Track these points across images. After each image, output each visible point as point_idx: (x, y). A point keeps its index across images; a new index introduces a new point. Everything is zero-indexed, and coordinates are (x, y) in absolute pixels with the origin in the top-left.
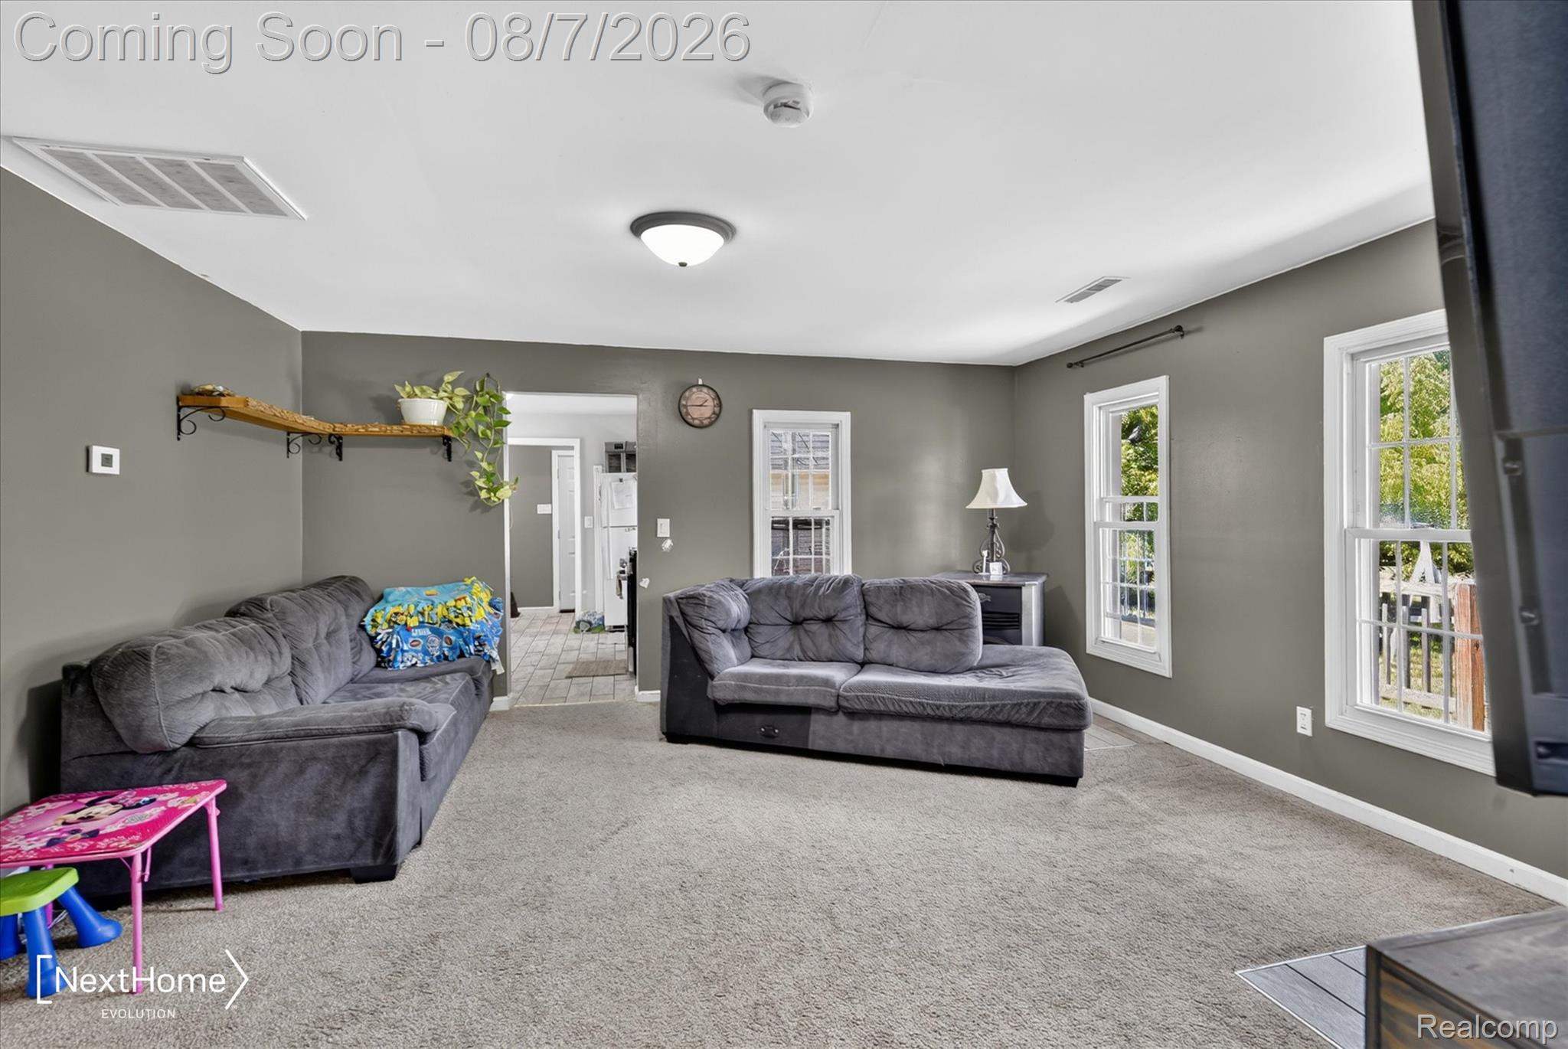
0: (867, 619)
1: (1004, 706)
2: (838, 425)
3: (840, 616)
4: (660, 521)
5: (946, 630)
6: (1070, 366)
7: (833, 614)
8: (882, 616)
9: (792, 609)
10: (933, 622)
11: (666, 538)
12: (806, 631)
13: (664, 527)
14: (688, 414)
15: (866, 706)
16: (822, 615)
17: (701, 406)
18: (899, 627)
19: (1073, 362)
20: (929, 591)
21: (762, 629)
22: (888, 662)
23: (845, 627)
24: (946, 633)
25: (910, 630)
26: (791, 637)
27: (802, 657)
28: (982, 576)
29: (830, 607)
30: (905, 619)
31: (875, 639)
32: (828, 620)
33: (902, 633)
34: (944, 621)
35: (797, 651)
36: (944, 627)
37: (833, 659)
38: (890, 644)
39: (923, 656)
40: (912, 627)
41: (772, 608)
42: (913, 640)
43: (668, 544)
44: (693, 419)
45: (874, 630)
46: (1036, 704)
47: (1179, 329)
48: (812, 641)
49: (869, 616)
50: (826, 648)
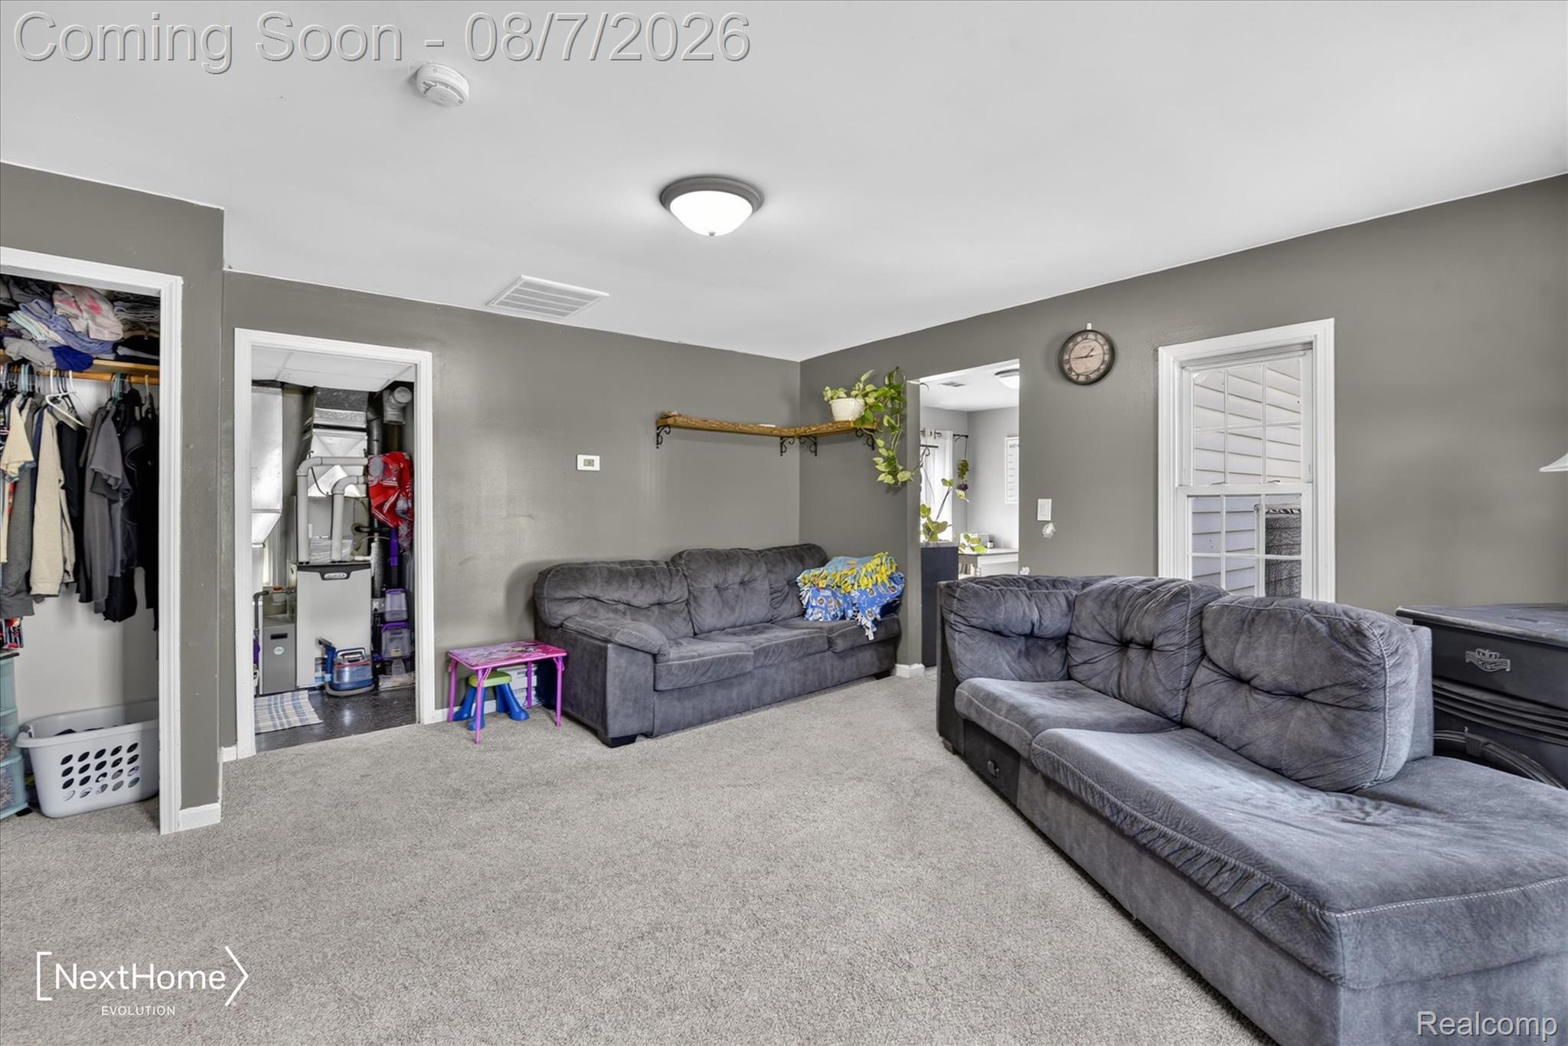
0: (1201, 657)
1: (1201, 853)
2: (1311, 343)
3: (1160, 643)
4: (1040, 501)
5: (1312, 700)
7: (1150, 638)
9: (1118, 623)
10: (1289, 681)
11: (1048, 522)
12: (1127, 658)
13: (1045, 509)
14: (1071, 369)
15: (1049, 771)
16: (1144, 638)
17: (1086, 357)
18: (1239, 680)
21: (1082, 643)
23: (1163, 662)
24: (1311, 708)
25: (1255, 687)
26: (1112, 662)
29: (1146, 628)
30: (1245, 666)
32: (1146, 647)
33: (1240, 689)
34: (1307, 684)
36: (1311, 696)
38: (1220, 701)
39: (1262, 738)
40: (1254, 682)
41: (1094, 617)
42: (1252, 703)
43: (1049, 530)
44: (1078, 375)
46: (1247, 877)
49: (1204, 651)
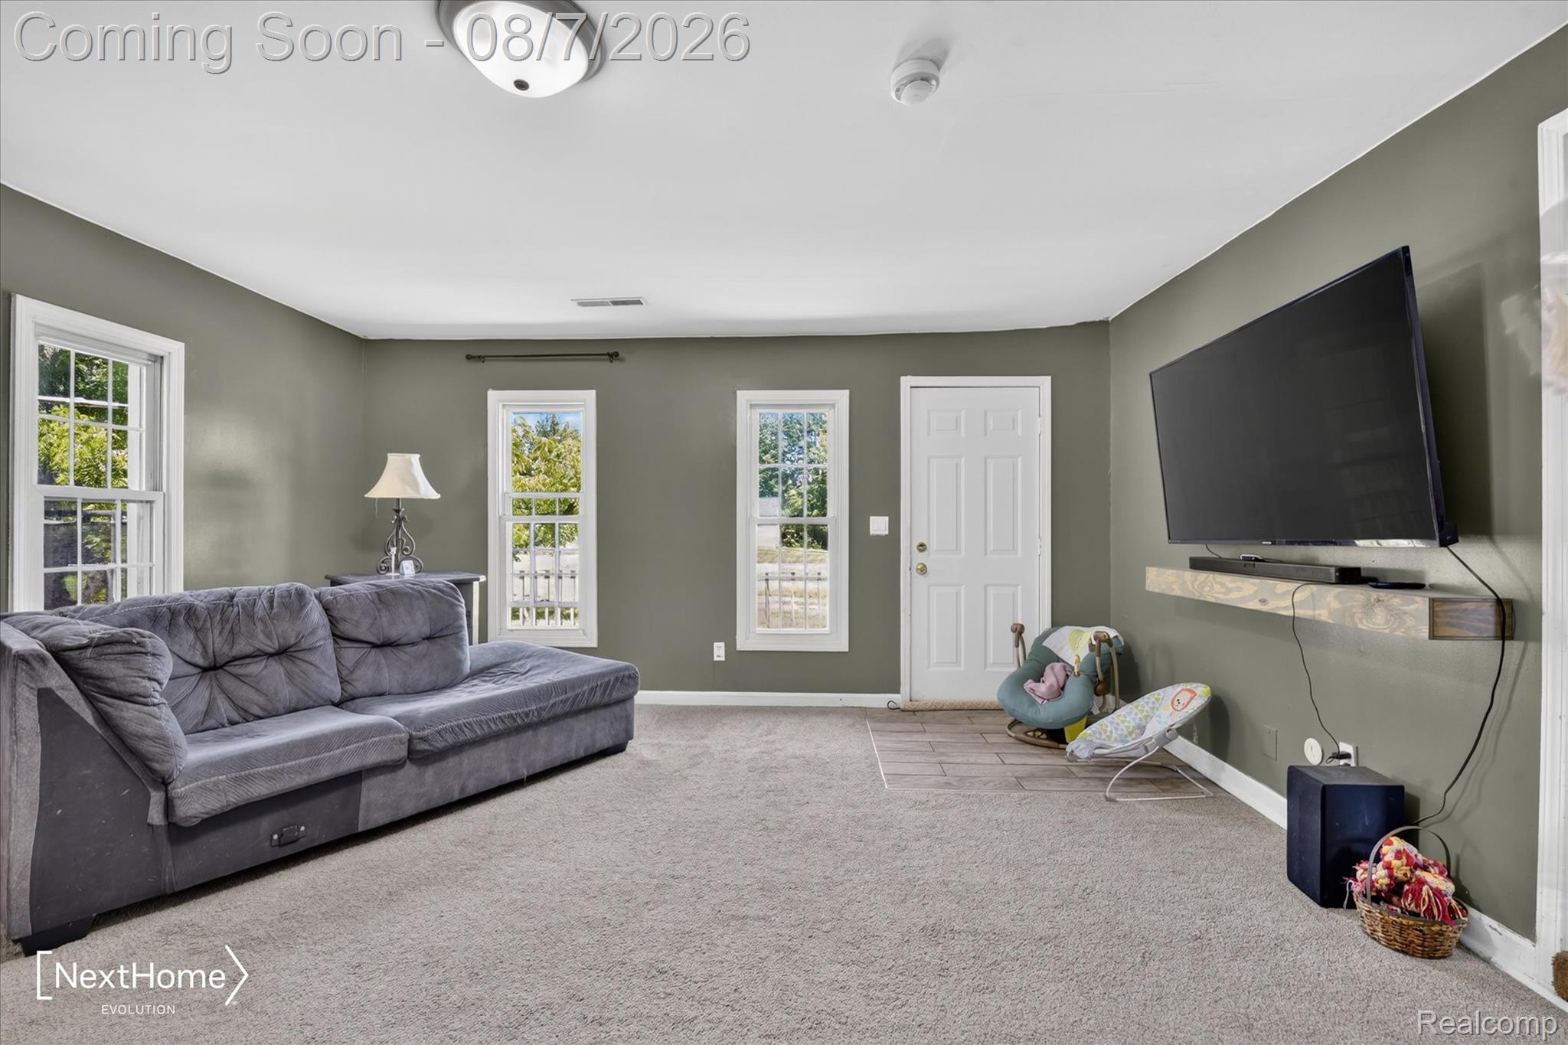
0: (335, 641)
2: (162, 358)
3: (304, 644)
5: (438, 637)
6: (469, 357)
7: (292, 641)
8: (362, 633)
9: (204, 648)
10: (426, 631)
12: (237, 676)
15: (450, 739)
16: (271, 646)
18: (387, 645)
19: (473, 354)
20: (418, 595)
22: (380, 690)
23: (314, 658)
24: (440, 641)
25: (398, 645)
26: (204, 692)
27: (235, 716)
28: (390, 578)
29: (286, 631)
30: (394, 633)
31: (357, 665)
32: (283, 653)
33: (388, 650)
34: (439, 627)
35: (225, 709)
36: (437, 635)
37: (299, 707)
38: (377, 668)
39: (421, 674)
40: (404, 640)
42: (405, 657)
45: (351, 654)
47: (616, 355)
48: (257, 690)
49: (337, 637)
50: (286, 693)
